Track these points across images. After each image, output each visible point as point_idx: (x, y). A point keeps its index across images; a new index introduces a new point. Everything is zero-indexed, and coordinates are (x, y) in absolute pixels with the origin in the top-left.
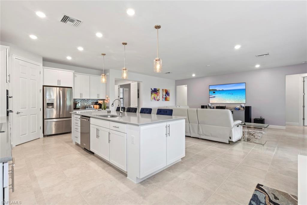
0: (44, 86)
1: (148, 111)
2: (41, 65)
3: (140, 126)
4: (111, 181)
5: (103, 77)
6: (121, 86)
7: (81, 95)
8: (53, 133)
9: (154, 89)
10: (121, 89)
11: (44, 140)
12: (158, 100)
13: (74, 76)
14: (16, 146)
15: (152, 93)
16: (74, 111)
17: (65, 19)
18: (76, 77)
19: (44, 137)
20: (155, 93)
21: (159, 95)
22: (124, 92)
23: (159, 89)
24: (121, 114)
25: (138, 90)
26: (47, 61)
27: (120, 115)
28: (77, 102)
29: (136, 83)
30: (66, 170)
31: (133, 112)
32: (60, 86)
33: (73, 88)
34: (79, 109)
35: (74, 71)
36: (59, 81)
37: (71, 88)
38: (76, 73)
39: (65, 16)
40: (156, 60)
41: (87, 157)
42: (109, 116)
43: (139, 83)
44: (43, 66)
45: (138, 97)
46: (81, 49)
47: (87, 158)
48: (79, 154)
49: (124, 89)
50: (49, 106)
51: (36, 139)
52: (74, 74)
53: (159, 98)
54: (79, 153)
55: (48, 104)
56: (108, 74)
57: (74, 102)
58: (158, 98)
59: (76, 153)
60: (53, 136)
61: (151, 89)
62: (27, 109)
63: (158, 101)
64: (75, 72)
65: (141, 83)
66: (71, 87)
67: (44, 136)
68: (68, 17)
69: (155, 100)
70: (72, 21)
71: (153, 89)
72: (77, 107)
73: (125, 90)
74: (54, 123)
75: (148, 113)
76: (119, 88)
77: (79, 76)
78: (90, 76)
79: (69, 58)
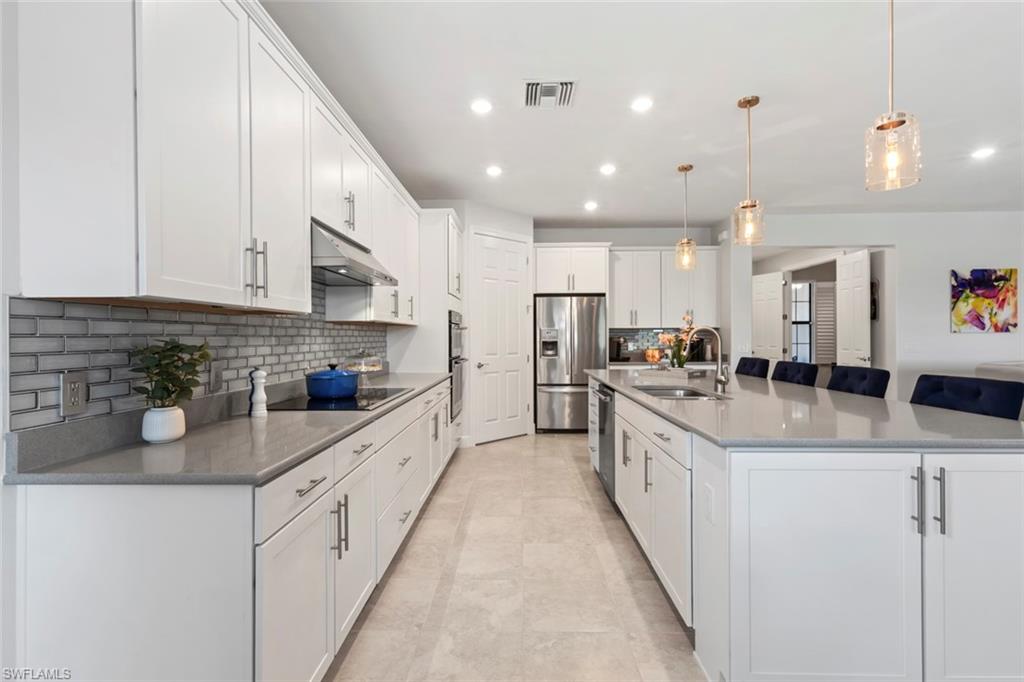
0: (536, 296)
1: (865, 384)
2: (531, 239)
3: (729, 449)
4: (632, 638)
5: (683, 251)
6: (797, 275)
7: (634, 315)
8: (567, 425)
9: (974, 272)
10: (800, 288)
11: (536, 442)
12: (1005, 328)
13: (613, 259)
14: (477, 445)
15: (956, 294)
16: (612, 368)
17: (533, 92)
18: (619, 259)
19: (536, 432)
20: (979, 292)
21: (1012, 301)
22: (813, 299)
23: (1011, 271)
24: (720, 386)
25: (874, 287)
26: (545, 228)
27: (716, 389)
28: (622, 340)
29: (862, 257)
30: (531, 541)
31: (799, 383)
32: (575, 292)
33: (607, 296)
34: (626, 360)
35: (610, 243)
36: (571, 279)
37: (604, 295)
38: (616, 248)
39: (529, 85)
40: (881, 128)
41: (603, 520)
42: (682, 392)
43: (881, 254)
44: (535, 242)
45: (874, 315)
46: (608, 170)
47: (601, 524)
48: (587, 503)
49: (814, 284)
50: (548, 350)
51: (520, 436)
52: (610, 251)
53: (1015, 315)
54: (589, 499)
55: (545, 343)
56: (724, 235)
57: (611, 339)
58: (1004, 315)
59: (581, 499)
60: (556, 435)
61: (954, 274)
62: (498, 356)
63: (1004, 335)
64: (612, 245)
65: (887, 251)
66: (603, 292)
67: (538, 431)
68: (538, 84)
69: (982, 326)
70: (549, 91)
71: (967, 276)
72: (622, 356)
73: (818, 288)
74: (567, 399)
75: (864, 393)
76: (785, 284)
77: (628, 257)
78: (661, 251)
79: (591, 207)
